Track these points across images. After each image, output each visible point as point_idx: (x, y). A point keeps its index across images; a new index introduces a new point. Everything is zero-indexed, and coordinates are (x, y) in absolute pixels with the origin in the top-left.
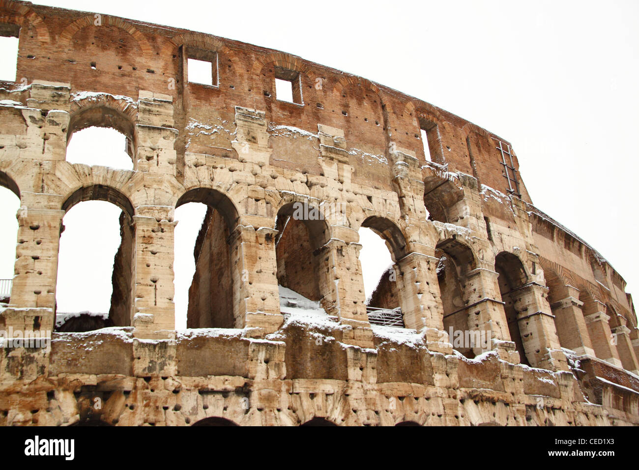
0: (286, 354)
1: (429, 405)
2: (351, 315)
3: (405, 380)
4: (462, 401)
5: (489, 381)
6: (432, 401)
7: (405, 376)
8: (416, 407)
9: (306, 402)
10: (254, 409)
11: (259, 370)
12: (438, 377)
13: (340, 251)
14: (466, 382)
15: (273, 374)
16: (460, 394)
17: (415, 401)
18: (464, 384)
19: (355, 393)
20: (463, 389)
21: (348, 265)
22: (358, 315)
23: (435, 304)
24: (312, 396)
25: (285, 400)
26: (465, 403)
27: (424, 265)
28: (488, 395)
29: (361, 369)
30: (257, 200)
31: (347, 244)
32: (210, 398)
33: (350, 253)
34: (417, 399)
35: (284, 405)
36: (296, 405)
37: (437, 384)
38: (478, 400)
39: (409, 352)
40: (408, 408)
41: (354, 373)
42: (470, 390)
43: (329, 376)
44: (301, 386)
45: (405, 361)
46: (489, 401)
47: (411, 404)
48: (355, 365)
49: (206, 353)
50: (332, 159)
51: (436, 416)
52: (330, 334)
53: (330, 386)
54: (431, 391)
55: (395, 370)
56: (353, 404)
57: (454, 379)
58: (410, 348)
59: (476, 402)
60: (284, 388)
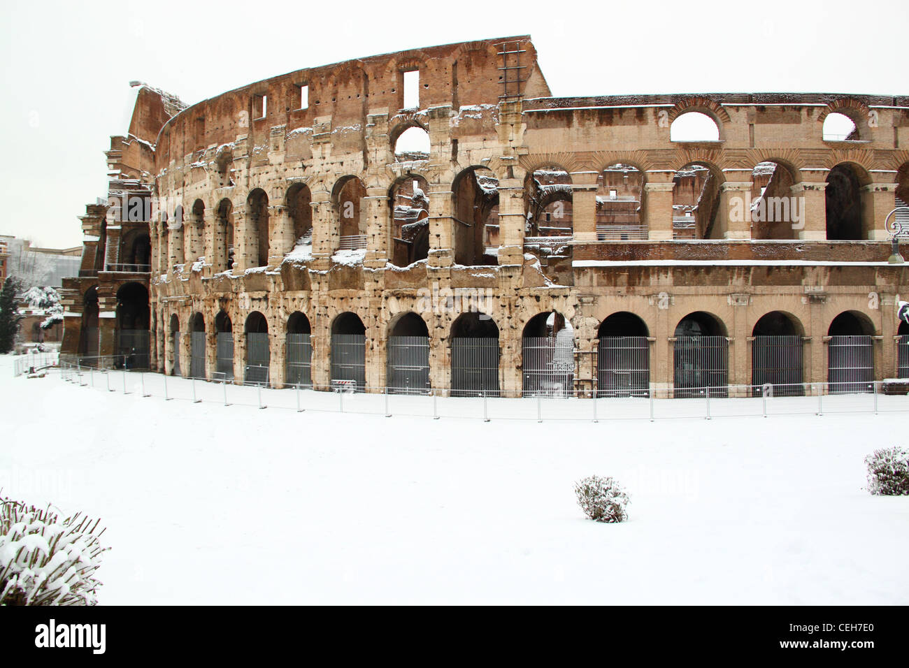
0: (282, 278)
1: (359, 302)
2: (318, 250)
3: (346, 288)
4: (387, 298)
5: (415, 282)
6: (362, 300)
7: (346, 285)
8: (350, 304)
9: (291, 303)
10: (270, 307)
11: (271, 287)
12: (367, 284)
13: (316, 210)
14: (393, 285)
15: (277, 290)
16: (383, 294)
17: (350, 300)
18: (390, 286)
19: (314, 296)
20: (387, 290)
21: (320, 218)
22: (323, 250)
23: (379, 232)
24: (294, 299)
25: (282, 302)
26: (388, 300)
27: (375, 204)
28: (407, 293)
29: (319, 283)
30: (277, 188)
31: (321, 203)
32: (255, 302)
33: (322, 209)
34: (352, 298)
35: (281, 305)
36: (286, 305)
37: (367, 289)
38: (399, 297)
39: (349, 270)
40: (345, 304)
41: (314, 286)
42: (393, 290)
43: (303, 289)
44: (289, 295)
45: (347, 276)
46: (410, 297)
47: (347, 302)
48: (314, 282)
49: (253, 281)
50: (319, 143)
51: (363, 309)
52: (305, 264)
53: (301, 294)
54: (361, 293)
55: (340, 282)
56: (313, 303)
57: (381, 284)
58: (350, 267)
59: (398, 298)
60: (281, 296)
